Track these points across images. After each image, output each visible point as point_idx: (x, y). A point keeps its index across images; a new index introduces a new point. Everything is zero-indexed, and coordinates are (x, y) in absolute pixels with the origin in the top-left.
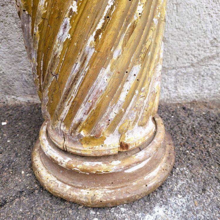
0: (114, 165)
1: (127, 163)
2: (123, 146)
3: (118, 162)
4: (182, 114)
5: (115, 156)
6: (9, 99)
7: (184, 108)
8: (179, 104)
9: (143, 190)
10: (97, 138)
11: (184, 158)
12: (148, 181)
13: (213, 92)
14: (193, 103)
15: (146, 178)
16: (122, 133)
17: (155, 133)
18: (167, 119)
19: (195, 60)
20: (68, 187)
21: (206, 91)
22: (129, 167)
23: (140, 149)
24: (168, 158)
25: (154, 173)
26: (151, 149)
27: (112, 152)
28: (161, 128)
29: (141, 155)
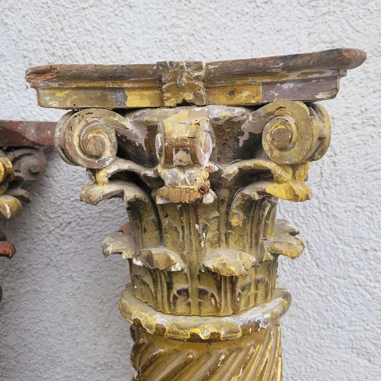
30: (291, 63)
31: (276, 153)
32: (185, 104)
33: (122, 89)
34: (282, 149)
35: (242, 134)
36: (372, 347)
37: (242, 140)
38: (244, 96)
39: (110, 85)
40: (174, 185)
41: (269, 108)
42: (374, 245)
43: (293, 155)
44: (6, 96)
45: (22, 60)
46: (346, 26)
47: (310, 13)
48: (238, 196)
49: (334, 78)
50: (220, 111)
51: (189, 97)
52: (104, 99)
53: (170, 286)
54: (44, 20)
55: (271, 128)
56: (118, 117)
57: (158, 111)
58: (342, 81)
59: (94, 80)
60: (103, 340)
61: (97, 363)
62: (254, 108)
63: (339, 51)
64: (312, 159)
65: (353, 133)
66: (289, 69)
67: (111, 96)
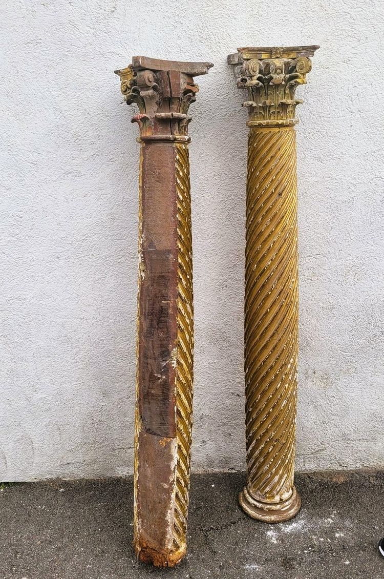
0: (278, 507)
1: (282, 506)
2: (281, 500)
3: (279, 506)
4: (307, 481)
5: (278, 504)
6: (210, 470)
7: (309, 477)
8: (306, 474)
9: (288, 517)
10: (273, 497)
11: (305, 505)
12: (290, 513)
13: (325, 467)
14: (314, 473)
15: (289, 512)
16: (281, 495)
17: (292, 494)
18: (299, 484)
19: (313, 451)
20: (261, 516)
21: (322, 467)
22: (283, 508)
23: (287, 501)
24: (298, 505)
25: (292, 511)
26: (291, 501)
27: (277, 502)
28: (295, 491)
29: (287, 503)
30: (304, 48)
31: (300, 70)
32: (277, 58)
33: (261, 54)
34: (301, 69)
35: (290, 66)
36: (323, 156)
37: (290, 68)
38: (292, 56)
39: (259, 52)
40: (276, 79)
41: (298, 59)
42: (323, 115)
43: (304, 71)
44: (180, 55)
45: (188, 39)
46: (314, 30)
47: (302, 25)
48: (289, 84)
49: (313, 52)
50: (286, 60)
51: (279, 56)
52: (256, 56)
53: (269, 111)
54: (199, 22)
55: (299, 64)
56: (259, 61)
57: (270, 60)
58: (315, 53)
59: (255, 51)
60: (217, 164)
61: (214, 175)
62: (294, 59)
63: (315, 46)
64: (308, 72)
65: (316, 71)
66: (304, 49)
67: (258, 55)
